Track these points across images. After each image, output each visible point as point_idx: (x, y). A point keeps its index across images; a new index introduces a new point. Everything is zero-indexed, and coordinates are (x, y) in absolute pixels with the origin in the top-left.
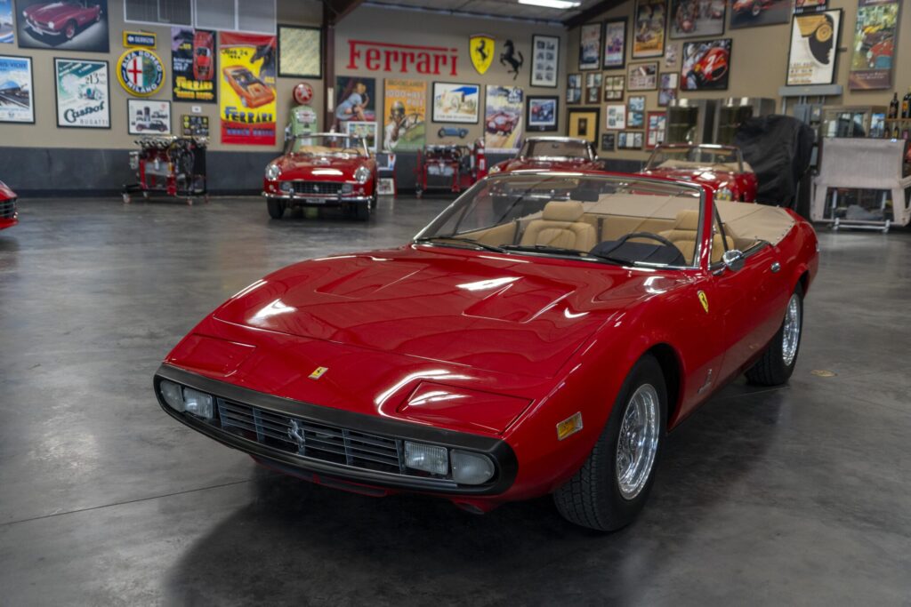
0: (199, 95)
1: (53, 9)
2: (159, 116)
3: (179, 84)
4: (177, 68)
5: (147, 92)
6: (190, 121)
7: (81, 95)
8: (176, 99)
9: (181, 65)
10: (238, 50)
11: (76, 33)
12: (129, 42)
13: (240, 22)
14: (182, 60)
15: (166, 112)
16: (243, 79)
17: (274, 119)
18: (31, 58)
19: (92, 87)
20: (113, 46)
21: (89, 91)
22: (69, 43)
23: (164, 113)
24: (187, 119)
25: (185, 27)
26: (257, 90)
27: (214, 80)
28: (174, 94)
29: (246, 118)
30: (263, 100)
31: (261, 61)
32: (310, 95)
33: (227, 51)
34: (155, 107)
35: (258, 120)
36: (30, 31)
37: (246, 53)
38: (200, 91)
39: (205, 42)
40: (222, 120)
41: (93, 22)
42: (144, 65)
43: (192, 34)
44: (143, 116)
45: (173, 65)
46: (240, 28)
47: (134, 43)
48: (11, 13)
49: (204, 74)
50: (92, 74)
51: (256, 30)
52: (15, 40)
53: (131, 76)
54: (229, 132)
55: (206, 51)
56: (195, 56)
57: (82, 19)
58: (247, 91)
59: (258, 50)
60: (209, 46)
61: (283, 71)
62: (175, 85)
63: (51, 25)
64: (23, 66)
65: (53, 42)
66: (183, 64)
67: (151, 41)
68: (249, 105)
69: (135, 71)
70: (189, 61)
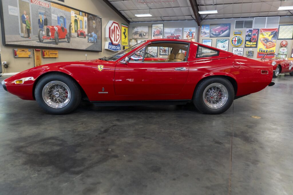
0: (252, 46)
1: (218, 28)
2: (240, 51)
3: (247, 43)
4: (247, 39)
5: (237, 46)
6: (248, 52)
7: (222, 47)
8: (245, 47)
9: (248, 38)
10: (265, 34)
11: (222, 33)
12: (235, 34)
13: (267, 26)
14: (248, 37)
15: (242, 50)
16: (266, 41)
17: (274, 52)
18: (212, 40)
19: (224, 45)
20: (231, 35)
21: (224, 46)
22: (220, 36)
23: (241, 51)
24: (247, 52)
25: (250, 29)
26: (270, 44)
27: (257, 42)
28: (245, 46)
29: (265, 52)
30: (272, 46)
31: (273, 35)
32: (286, 44)
33: (262, 34)
34: (239, 49)
35: (269, 52)
36: (212, 34)
37: (268, 34)
38: (252, 45)
39: (256, 32)
40: (258, 52)
41: (227, 30)
42: (238, 39)
43: (252, 31)
44: (236, 52)
45: (246, 39)
46: (267, 27)
47: (236, 34)
48: (209, 30)
49: (254, 40)
50: (225, 42)
51: (272, 27)
52: (209, 36)
53: (234, 42)
54: (259, 55)
55: (256, 34)
56: (252, 36)
57: (224, 30)
58: (267, 44)
59: (272, 32)
60: (256, 33)
61: (279, 38)
62: (245, 44)
63: (217, 32)
64: (210, 41)
65: (217, 36)
66: (249, 38)
67: (240, 33)
68: (267, 48)
69: (235, 41)
70: (250, 37)
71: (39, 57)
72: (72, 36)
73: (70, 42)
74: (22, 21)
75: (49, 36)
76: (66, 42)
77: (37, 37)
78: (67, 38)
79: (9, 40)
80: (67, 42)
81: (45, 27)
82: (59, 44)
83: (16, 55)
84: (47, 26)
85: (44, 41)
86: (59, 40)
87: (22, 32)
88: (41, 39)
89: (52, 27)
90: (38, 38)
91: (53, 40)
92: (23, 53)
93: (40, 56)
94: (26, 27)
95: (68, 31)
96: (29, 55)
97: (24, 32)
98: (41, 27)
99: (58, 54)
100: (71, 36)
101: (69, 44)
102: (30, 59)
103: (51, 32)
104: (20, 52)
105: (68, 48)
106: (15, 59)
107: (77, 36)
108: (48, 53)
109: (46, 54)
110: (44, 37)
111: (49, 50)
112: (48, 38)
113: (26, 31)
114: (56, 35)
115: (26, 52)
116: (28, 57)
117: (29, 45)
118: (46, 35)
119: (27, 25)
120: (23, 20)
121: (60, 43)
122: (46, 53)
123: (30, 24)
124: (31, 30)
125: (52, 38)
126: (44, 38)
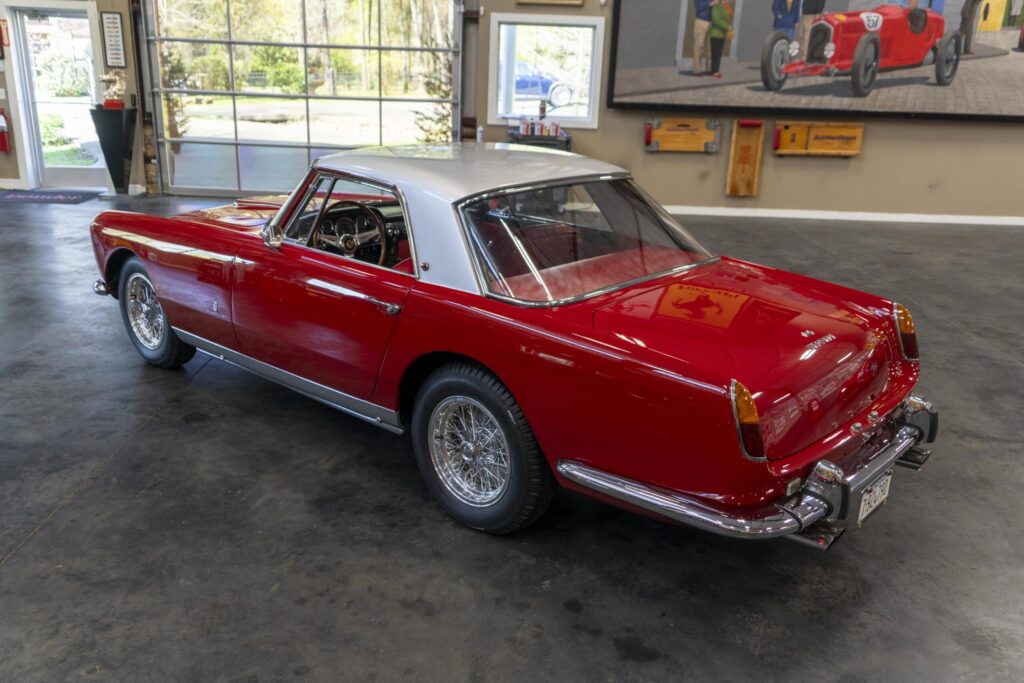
71: (752, 151)
72: (973, 48)
73: (956, 80)
74: (695, 11)
75: (822, 59)
76: (923, 80)
77: (753, 68)
78: (934, 62)
79: (629, 88)
80: (933, 80)
81: (808, 23)
82: (874, 92)
83: (648, 142)
84: (818, 16)
85: (789, 84)
86: (879, 77)
87: (688, 51)
88: (777, 76)
89: (849, 15)
90: (758, 74)
91: (843, 78)
92: (684, 133)
93: (757, 150)
94: (708, 33)
95: (952, 25)
96: (706, 145)
97: (697, 52)
98: (785, 22)
99: (858, 142)
100: (967, 51)
101: (940, 90)
102: (711, 159)
103: (835, 41)
104: (669, 130)
105: (929, 109)
106: (650, 157)
107: (1016, 45)
108: (801, 136)
109: (793, 140)
110: (794, 65)
111: (807, 123)
112: (815, 69)
113: (704, 48)
114: (864, 51)
115: (697, 130)
116: (702, 149)
117: (710, 102)
118: (804, 58)
119: (714, 25)
120: (703, 4)
121: (885, 91)
122: (794, 135)
123: (731, 17)
124: (730, 41)
125: (837, 66)
126: (793, 69)
